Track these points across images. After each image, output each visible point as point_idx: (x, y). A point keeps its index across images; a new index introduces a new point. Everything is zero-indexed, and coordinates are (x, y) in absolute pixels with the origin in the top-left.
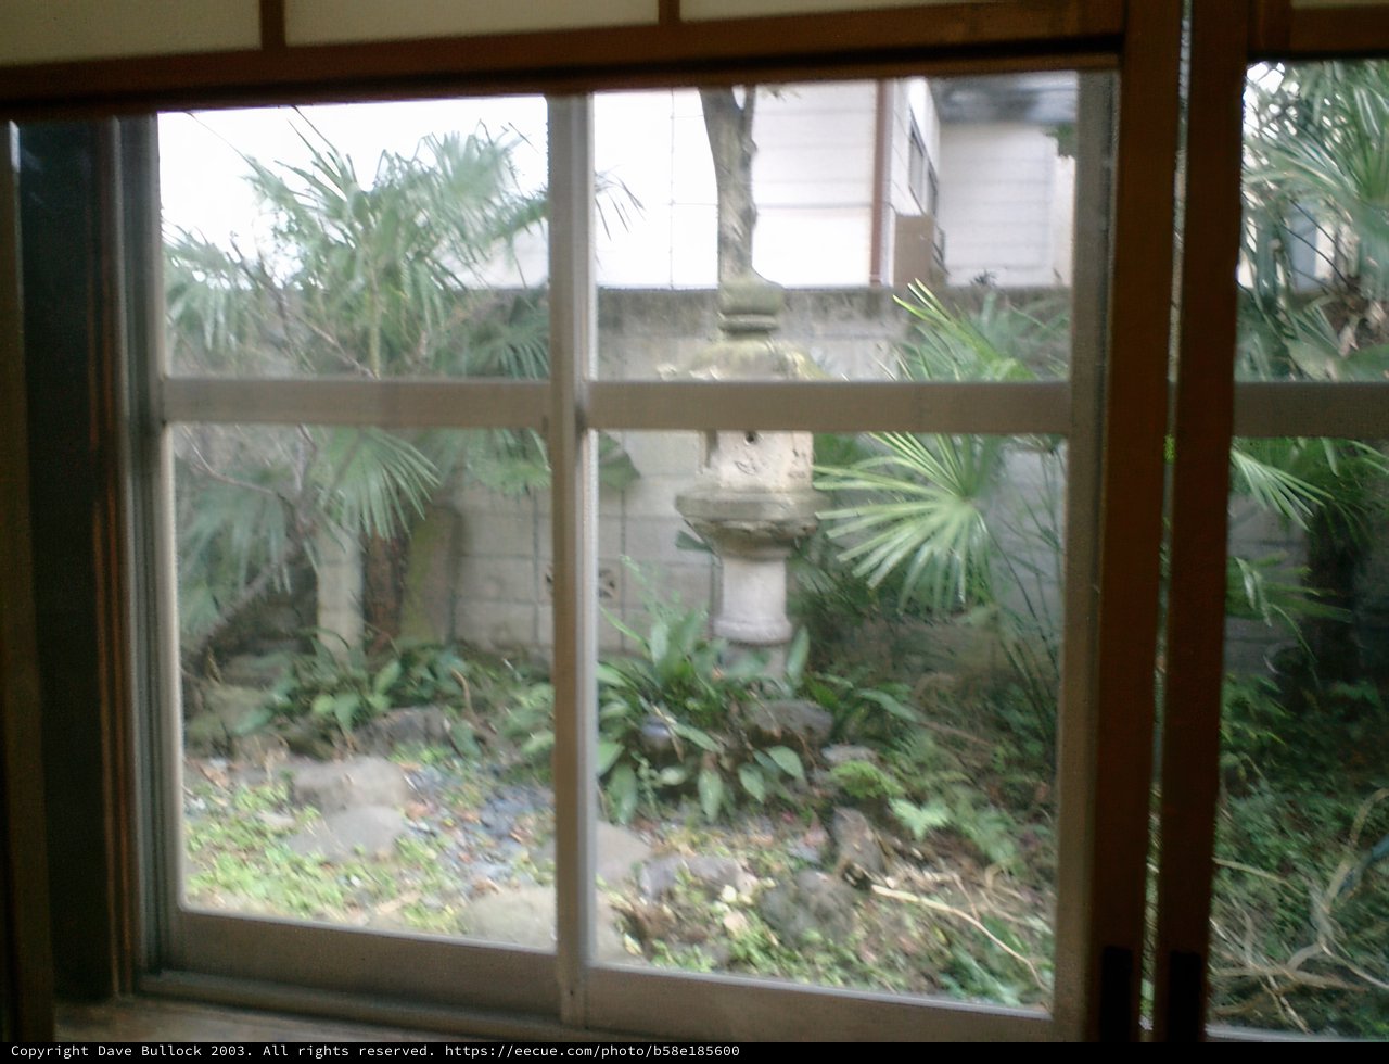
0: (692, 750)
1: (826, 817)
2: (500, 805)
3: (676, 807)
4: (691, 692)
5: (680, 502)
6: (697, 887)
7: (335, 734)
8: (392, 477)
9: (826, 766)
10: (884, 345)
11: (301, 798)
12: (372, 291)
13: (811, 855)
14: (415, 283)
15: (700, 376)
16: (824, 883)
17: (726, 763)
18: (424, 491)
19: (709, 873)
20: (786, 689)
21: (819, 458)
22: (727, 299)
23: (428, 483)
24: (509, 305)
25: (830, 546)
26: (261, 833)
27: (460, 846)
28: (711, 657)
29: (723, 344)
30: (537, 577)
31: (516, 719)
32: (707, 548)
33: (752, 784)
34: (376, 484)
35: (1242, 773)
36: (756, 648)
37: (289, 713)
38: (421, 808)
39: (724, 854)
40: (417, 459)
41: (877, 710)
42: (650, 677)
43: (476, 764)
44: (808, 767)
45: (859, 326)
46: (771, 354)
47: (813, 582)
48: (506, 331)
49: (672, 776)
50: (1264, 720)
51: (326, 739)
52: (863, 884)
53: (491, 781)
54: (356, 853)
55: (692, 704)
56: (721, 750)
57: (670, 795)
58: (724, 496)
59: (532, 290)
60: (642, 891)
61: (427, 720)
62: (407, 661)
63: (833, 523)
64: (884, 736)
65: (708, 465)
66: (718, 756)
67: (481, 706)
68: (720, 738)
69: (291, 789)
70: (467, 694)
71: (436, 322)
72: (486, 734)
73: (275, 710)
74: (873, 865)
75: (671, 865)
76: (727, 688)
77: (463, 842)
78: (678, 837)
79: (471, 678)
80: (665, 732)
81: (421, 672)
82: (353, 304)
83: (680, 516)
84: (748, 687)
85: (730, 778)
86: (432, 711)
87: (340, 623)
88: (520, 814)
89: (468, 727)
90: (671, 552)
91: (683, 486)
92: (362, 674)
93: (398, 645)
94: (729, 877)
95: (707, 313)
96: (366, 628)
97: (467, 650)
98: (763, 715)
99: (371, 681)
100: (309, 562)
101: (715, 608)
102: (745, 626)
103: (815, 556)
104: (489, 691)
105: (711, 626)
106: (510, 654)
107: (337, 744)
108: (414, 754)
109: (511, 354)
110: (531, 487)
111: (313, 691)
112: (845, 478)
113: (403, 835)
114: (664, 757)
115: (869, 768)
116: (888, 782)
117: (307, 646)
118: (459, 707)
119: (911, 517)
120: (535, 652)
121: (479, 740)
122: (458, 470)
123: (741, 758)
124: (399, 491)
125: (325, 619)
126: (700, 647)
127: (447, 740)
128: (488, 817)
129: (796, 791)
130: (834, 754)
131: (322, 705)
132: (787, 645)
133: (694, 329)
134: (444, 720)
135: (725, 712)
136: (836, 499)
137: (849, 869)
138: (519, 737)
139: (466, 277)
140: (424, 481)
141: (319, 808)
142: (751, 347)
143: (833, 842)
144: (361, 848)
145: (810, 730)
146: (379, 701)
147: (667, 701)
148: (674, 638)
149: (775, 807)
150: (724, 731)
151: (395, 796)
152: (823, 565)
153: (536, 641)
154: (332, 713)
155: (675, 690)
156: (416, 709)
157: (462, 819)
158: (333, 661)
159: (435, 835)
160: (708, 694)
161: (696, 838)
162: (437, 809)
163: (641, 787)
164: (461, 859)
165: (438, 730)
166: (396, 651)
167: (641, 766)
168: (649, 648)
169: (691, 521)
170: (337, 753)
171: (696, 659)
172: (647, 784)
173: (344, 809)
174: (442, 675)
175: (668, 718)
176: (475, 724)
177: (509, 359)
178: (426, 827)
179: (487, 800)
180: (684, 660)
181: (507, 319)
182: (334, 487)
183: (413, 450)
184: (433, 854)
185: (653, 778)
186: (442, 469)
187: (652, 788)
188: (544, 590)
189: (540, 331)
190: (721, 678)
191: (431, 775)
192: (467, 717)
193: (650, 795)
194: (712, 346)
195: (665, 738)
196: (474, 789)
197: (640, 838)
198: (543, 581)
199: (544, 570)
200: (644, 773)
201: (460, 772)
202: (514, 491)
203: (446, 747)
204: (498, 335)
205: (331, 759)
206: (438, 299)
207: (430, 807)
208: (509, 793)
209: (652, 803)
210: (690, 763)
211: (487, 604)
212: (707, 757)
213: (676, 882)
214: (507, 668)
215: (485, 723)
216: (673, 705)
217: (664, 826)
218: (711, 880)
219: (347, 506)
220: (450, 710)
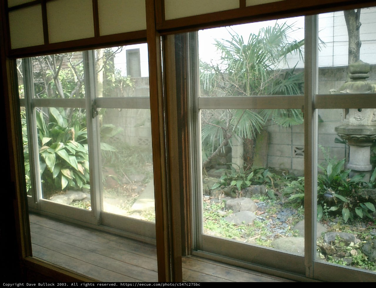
0: (340, 202)
2: (282, 213)
3: (335, 218)
4: (340, 185)
5: (336, 129)
6: (342, 241)
7: (237, 191)
8: (251, 122)
11: (228, 207)
12: (248, 73)
14: (259, 70)
15: (344, 92)
17: (351, 206)
18: (260, 126)
19: (346, 238)
20: (370, 185)
22: (352, 69)
23: (262, 124)
24: (285, 74)
26: (218, 216)
27: (271, 224)
28: (346, 175)
29: (350, 83)
30: (292, 151)
31: (286, 190)
32: (343, 142)
33: (359, 213)
34: (247, 125)
36: (360, 173)
37: (224, 184)
38: (260, 213)
39: (349, 232)
40: (258, 117)
42: (327, 180)
43: (275, 202)
46: (366, 85)
48: (284, 81)
49: (333, 209)
51: (234, 192)
53: (279, 206)
54: (243, 223)
55: (340, 188)
56: (349, 202)
57: (333, 214)
58: (350, 127)
59: (291, 69)
60: (325, 241)
61: (261, 188)
62: (256, 172)
65: (345, 118)
66: (348, 204)
67: (276, 185)
68: (349, 199)
69: (225, 205)
70: (272, 182)
71: (264, 80)
72: (277, 193)
73: (221, 184)
75: (334, 234)
76: (351, 184)
77: (272, 223)
78: (336, 226)
79: (273, 178)
80: (331, 196)
81: (259, 175)
82: (242, 76)
83: (337, 133)
84: (358, 184)
85: (352, 210)
86: (262, 186)
87: (237, 161)
88: (288, 216)
89: (273, 191)
90: (333, 144)
91: (337, 125)
92: (244, 175)
93: (253, 168)
94: (352, 240)
95: (345, 74)
96: (244, 163)
97: (272, 170)
98: (363, 193)
99: (246, 177)
100: (230, 145)
101: (347, 160)
102: (357, 166)
104: (278, 182)
105: (345, 165)
106: (285, 171)
107: (237, 194)
108: (258, 197)
109: (285, 88)
110: (291, 125)
111: (231, 179)
113: (255, 220)
114: (331, 203)
117: (229, 167)
118: (270, 186)
120: (291, 171)
121: (276, 195)
122: (270, 120)
123: (355, 205)
124: (253, 126)
125: (233, 160)
126: (342, 172)
127: (267, 194)
128: (279, 216)
131: (233, 183)
132: (370, 172)
133: (340, 79)
134: (266, 189)
135: (351, 191)
138: (287, 195)
139: (272, 67)
140: (260, 123)
141: (233, 210)
142: (359, 83)
146: (248, 183)
147: (332, 187)
148: (334, 169)
149: (366, 220)
150: (350, 197)
151: (253, 208)
153: (292, 168)
154: (236, 185)
155: (334, 184)
156: (258, 186)
157: (271, 216)
158: (235, 171)
159: (264, 220)
160: (345, 185)
161: (341, 227)
162: (264, 213)
163: (324, 211)
164: (271, 227)
165: (264, 192)
166: (253, 170)
167: (324, 205)
168: (326, 171)
169: (340, 135)
170: (237, 196)
171: (341, 175)
172: (326, 211)
173: (239, 211)
174: (265, 177)
175: (332, 192)
176: (275, 191)
177: (284, 89)
178: (261, 218)
179: (279, 212)
180: (337, 175)
181: (284, 78)
182: (237, 125)
183: (257, 115)
184: (263, 225)
185: (328, 209)
186: (265, 120)
187: (328, 212)
188: (294, 154)
189: (294, 81)
190: (348, 181)
191: (263, 204)
192: (272, 188)
193: (327, 214)
194: (347, 83)
195: (331, 198)
196: (275, 208)
197: (324, 226)
198: (294, 151)
199: (294, 149)
200: (325, 207)
201: (270, 203)
202: (286, 126)
203: (266, 196)
204: (281, 83)
205: (236, 197)
206: (265, 74)
207: (263, 212)
208: (285, 210)
209: (327, 216)
210: (339, 205)
211: (278, 157)
212: (344, 204)
213: (335, 240)
214: (283, 175)
215: (277, 190)
216: (334, 189)
217: (331, 223)
218: (346, 240)
219: (240, 130)
220: (268, 186)
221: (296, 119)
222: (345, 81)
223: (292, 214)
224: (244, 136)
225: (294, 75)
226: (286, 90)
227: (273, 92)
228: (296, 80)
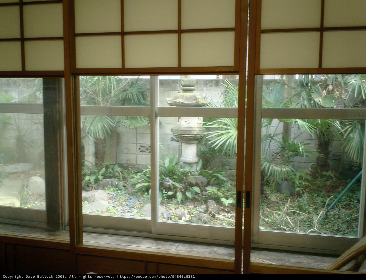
0: (175, 187)
1: (206, 202)
2: (130, 200)
3: (171, 201)
4: (175, 174)
5: (172, 130)
6: (176, 216)
7: (90, 185)
8: (103, 124)
9: (206, 191)
10: (220, 93)
11: (83, 199)
13: (202, 210)
15: (177, 101)
16: (206, 216)
17: (183, 190)
18: (110, 127)
19: (179, 213)
20: (197, 173)
21: (204, 121)
22: (183, 83)
23: (112, 126)
24: (130, 83)
25: (207, 140)
27: (121, 210)
28: (179, 166)
29: (182, 94)
31: (133, 181)
32: (177, 141)
33: (189, 195)
34: (99, 126)
35: (301, 192)
36: (190, 164)
38: (111, 201)
39: (181, 210)
40: (108, 119)
41: (218, 178)
42: (165, 171)
43: (124, 192)
44: (202, 191)
45: (214, 88)
46: (193, 96)
47: (203, 148)
48: (130, 89)
49: (170, 193)
51: (88, 186)
52: (214, 216)
53: (128, 195)
55: (175, 177)
57: (170, 198)
58: (182, 129)
59: (135, 79)
60: (164, 218)
61: (112, 182)
62: (107, 167)
63: (208, 135)
64: (219, 184)
65: (178, 121)
66: (181, 188)
67: (124, 179)
68: (182, 185)
70: (121, 176)
71: (114, 88)
72: (126, 185)
74: (217, 212)
75: (171, 212)
76: (183, 173)
77: (122, 209)
78: (172, 206)
79: (121, 172)
80: (169, 183)
81: (110, 170)
82: (94, 83)
83: (172, 133)
84: (188, 173)
85: (184, 194)
86: (113, 179)
87: (90, 159)
88: (135, 202)
89: (122, 183)
90: (170, 142)
91: (172, 126)
92: (96, 171)
93: (106, 163)
94: (184, 215)
95: (178, 85)
96: (96, 160)
97: (121, 166)
98: (191, 179)
99: (98, 172)
101: (180, 155)
102: (187, 159)
103: (204, 143)
104: (126, 175)
105: (179, 159)
106: (130, 166)
107: (90, 188)
108: (109, 189)
109: (131, 95)
110: (136, 126)
111: (85, 175)
112: (209, 125)
113: (108, 207)
114: (169, 189)
115: (216, 191)
116: (220, 194)
117: (82, 164)
118: (119, 179)
119: (225, 133)
120: (136, 166)
121: (124, 186)
122: (119, 122)
123: (186, 189)
124: (105, 127)
125: (86, 158)
126: (177, 164)
127: (116, 186)
128: (128, 203)
129: (199, 196)
130: (207, 188)
131: (87, 178)
132: (197, 163)
133: (175, 89)
134: (116, 181)
135: (183, 179)
136: (208, 129)
137: (211, 213)
138: (134, 185)
140: (110, 125)
141: (88, 201)
142: (188, 94)
143: (207, 207)
144: (99, 210)
145: (202, 182)
146: (100, 177)
147: (169, 176)
148: (171, 161)
149: (194, 200)
150: (182, 184)
151: (106, 198)
152: (205, 145)
153: (137, 163)
154: (89, 180)
155: (171, 174)
156: (109, 179)
157: (121, 204)
158: (89, 168)
159: (115, 207)
160: (178, 174)
161: (176, 207)
162: (115, 202)
163: (163, 196)
164: (122, 212)
165: (114, 184)
166: (104, 166)
167: (163, 191)
168: (165, 164)
169: (175, 135)
170: (91, 189)
171: (176, 166)
172: (165, 195)
173: (94, 201)
174: (115, 171)
175: (169, 180)
176: (123, 183)
177: (131, 96)
178: (113, 205)
179: (127, 199)
180: (173, 167)
181: (130, 86)
182: (90, 127)
183: (108, 117)
184: (115, 212)
185: (166, 194)
186: (115, 122)
187: (166, 196)
188: (139, 151)
189: (138, 89)
190: (182, 171)
191: (113, 194)
192: (121, 181)
193: (165, 197)
194: (179, 94)
195: (168, 184)
196: (123, 197)
197: (163, 207)
198: (138, 149)
199: (139, 147)
200: (164, 192)
201: (120, 194)
202: (132, 128)
203: (116, 188)
204: (128, 90)
205: (89, 191)
206: (115, 82)
207: (114, 201)
208: (132, 198)
209: (166, 199)
210: (174, 190)
211: (125, 154)
212: (178, 189)
213: (172, 215)
214: (130, 170)
215: (125, 183)
216: (171, 177)
217: (169, 205)
218: (180, 215)
219: (93, 131)
220: (117, 179)
221: (140, 121)
222: (178, 92)
223: (138, 201)
224: (96, 136)
225: (138, 85)
226: (132, 97)
227: (121, 97)
228: (140, 89)
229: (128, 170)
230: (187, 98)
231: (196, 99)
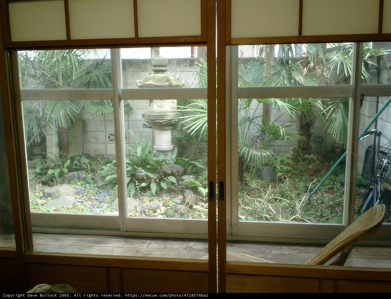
0: (149, 178)
1: (182, 192)
2: (100, 194)
3: (145, 193)
4: (148, 164)
5: (143, 115)
6: (151, 210)
7: (54, 179)
8: (65, 111)
9: (182, 180)
10: (195, 73)
11: (46, 196)
12: (59, 62)
13: (179, 201)
14: (70, 59)
15: (148, 83)
16: (182, 208)
17: (157, 181)
18: (75, 115)
19: (154, 206)
20: (172, 162)
21: (179, 104)
22: (153, 63)
23: (76, 112)
24: (95, 64)
25: (183, 126)
26: (37, 205)
27: (90, 205)
28: (153, 155)
29: (153, 75)
30: (106, 137)
31: (103, 173)
32: (150, 127)
33: (164, 185)
34: (61, 113)
35: (283, 177)
36: (164, 152)
37: (41, 174)
38: (79, 196)
39: (156, 202)
40: (72, 105)
41: (195, 166)
42: (137, 160)
43: (93, 185)
44: (178, 181)
45: (188, 69)
46: (165, 77)
47: (178, 135)
48: (95, 71)
49: (144, 185)
50: (288, 164)
51: (52, 181)
52: (191, 207)
53: (97, 189)
54: (63, 207)
55: (148, 166)
56: (156, 177)
57: (143, 189)
58: (154, 114)
59: (101, 59)
60: (137, 211)
61: (78, 175)
62: (72, 159)
63: (183, 120)
64: (196, 172)
65: (150, 106)
66: (155, 179)
67: (93, 171)
68: (156, 175)
69: (44, 193)
70: (89, 168)
71: (76, 71)
72: (94, 177)
73: (38, 174)
74: (194, 203)
75: (144, 205)
76: (157, 162)
78: (146, 199)
79: (89, 164)
80: (142, 174)
81: (76, 162)
82: (53, 65)
83: (144, 119)
84: (162, 162)
85: (158, 184)
86: (80, 172)
87: (53, 151)
88: (105, 196)
89: (90, 176)
90: (142, 129)
91: (144, 112)
92: (60, 163)
93: (70, 155)
94: (158, 207)
95: (149, 66)
96: (60, 152)
97: (88, 156)
98: (166, 169)
99: (63, 165)
100: (44, 133)
101: (153, 143)
102: (161, 147)
103: (179, 128)
104: (94, 167)
105: (152, 147)
106: (100, 157)
107: (55, 182)
108: (75, 183)
109: (96, 77)
110: (104, 113)
111: (48, 169)
112: (184, 109)
113: (75, 203)
114: (141, 180)
115: (193, 180)
116: (197, 183)
117: (44, 157)
118: (87, 171)
119: (201, 118)
120: (106, 156)
121: (92, 179)
122: (83, 108)
123: (161, 179)
124: (68, 114)
125: (48, 150)
126: (150, 152)
127: (84, 179)
128: (97, 198)
129: (175, 187)
130: (184, 177)
131: (50, 172)
132: (172, 151)
133: (145, 70)
134: (83, 174)
135: (157, 169)
136: (183, 114)
137: (188, 204)
138: (104, 177)
139: (83, 57)
140: (74, 111)
141: (52, 198)
142: (160, 75)
143: (184, 198)
144: (64, 206)
145: (178, 171)
146: (65, 170)
147: (142, 166)
148: (143, 150)
149: (170, 191)
150: (156, 173)
151: (72, 193)
152: (181, 131)
153: (106, 153)
154: (53, 174)
155: (144, 164)
156: (75, 172)
157: (90, 199)
158: (52, 161)
159: (83, 202)
160: (152, 163)
161: (150, 199)
162: (83, 196)
163: (136, 188)
164: (90, 208)
165: (82, 177)
166: (69, 157)
167: (136, 183)
168: (137, 153)
169: (146, 120)
170: (55, 184)
171: (149, 155)
172: (137, 187)
173: (59, 197)
174: (82, 163)
175: (142, 170)
176: (91, 175)
177: (96, 79)
178: (81, 201)
179: (96, 193)
180: (146, 156)
181: (95, 68)
182: (50, 115)
183: (71, 103)
184: (83, 207)
185: (139, 185)
186: (79, 108)
187: (139, 188)
188: (108, 140)
189: (104, 71)
190: (156, 160)
191: (81, 188)
192: (89, 174)
193: (138, 189)
194: (151, 75)
195: (142, 175)
196: (92, 191)
197: (136, 200)
198: (108, 138)
199: (108, 135)
200: (137, 184)
201: (88, 187)
202: (99, 114)
203: (84, 181)
204: (92, 72)
205: (54, 186)
206: (76, 64)
207: (81, 196)
208: (102, 192)
209: (139, 192)
210: (148, 181)
211: (93, 144)
212: (152, 180)
213: (146, 209)
214: (99, 161)
215: (94, 175)
216: (144, 168)
217: (142, 197)
218: (154, 208)
219: (54, 119)
220: (85, 172)
221: (108, 107)
222: (149, 73)
223: (108, 194)
224: (59, 125)
225: (104, 66)
226: (97, 80)
227: (85, 80)
228: (107, 70)
229: (98, 161)
230: (159, 80)
231: (168, 80)
